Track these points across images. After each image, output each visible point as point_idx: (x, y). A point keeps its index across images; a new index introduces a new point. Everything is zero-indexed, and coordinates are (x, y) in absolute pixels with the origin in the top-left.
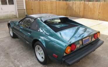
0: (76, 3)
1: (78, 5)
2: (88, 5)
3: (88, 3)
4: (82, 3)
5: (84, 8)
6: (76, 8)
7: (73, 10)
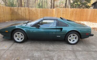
0: (21, 9)
1: (23, 11)
2: (32, 10)
3: (32, 9)
4: (27, 9)
5: (29, 13)
6: (22, 12)
7: (19, 14)
